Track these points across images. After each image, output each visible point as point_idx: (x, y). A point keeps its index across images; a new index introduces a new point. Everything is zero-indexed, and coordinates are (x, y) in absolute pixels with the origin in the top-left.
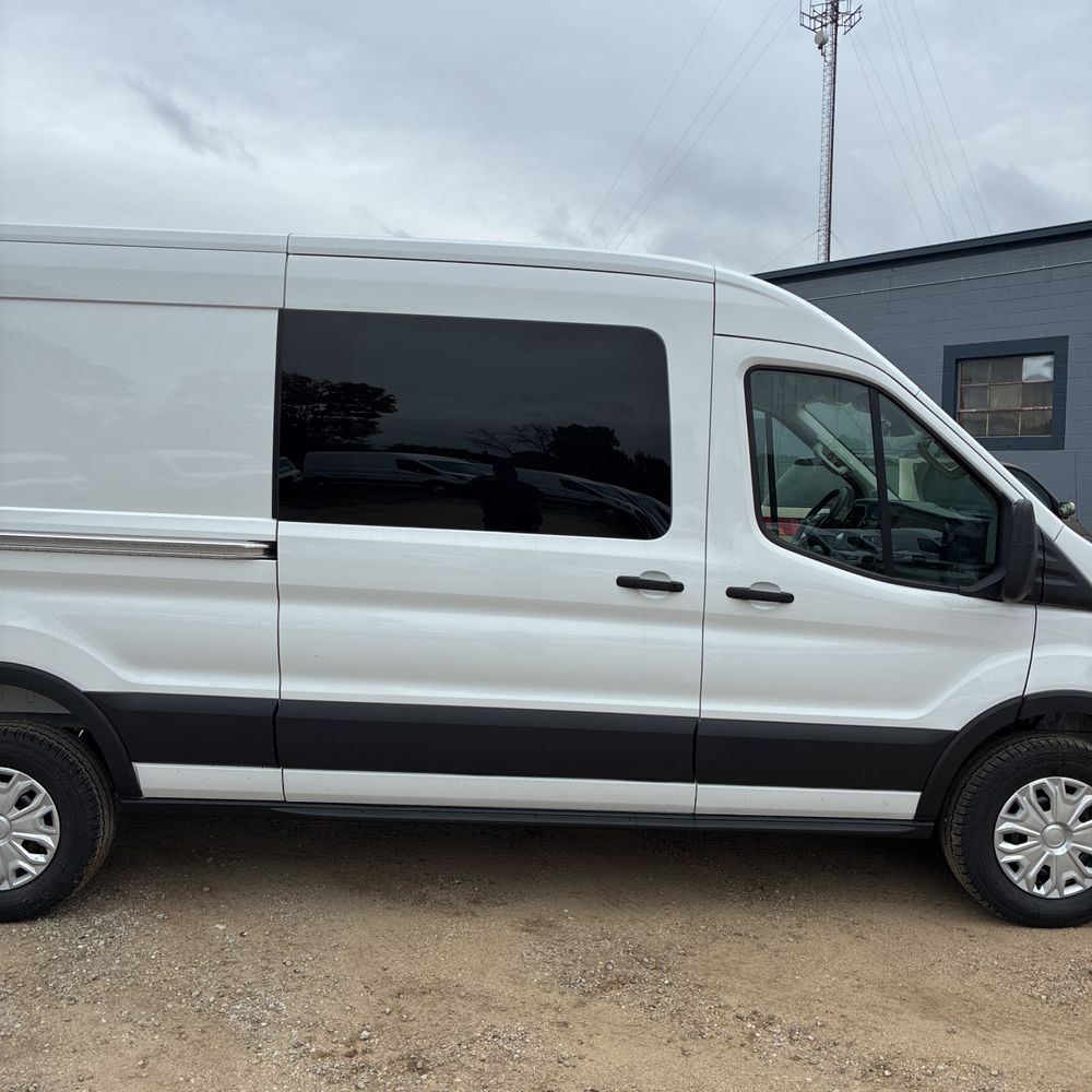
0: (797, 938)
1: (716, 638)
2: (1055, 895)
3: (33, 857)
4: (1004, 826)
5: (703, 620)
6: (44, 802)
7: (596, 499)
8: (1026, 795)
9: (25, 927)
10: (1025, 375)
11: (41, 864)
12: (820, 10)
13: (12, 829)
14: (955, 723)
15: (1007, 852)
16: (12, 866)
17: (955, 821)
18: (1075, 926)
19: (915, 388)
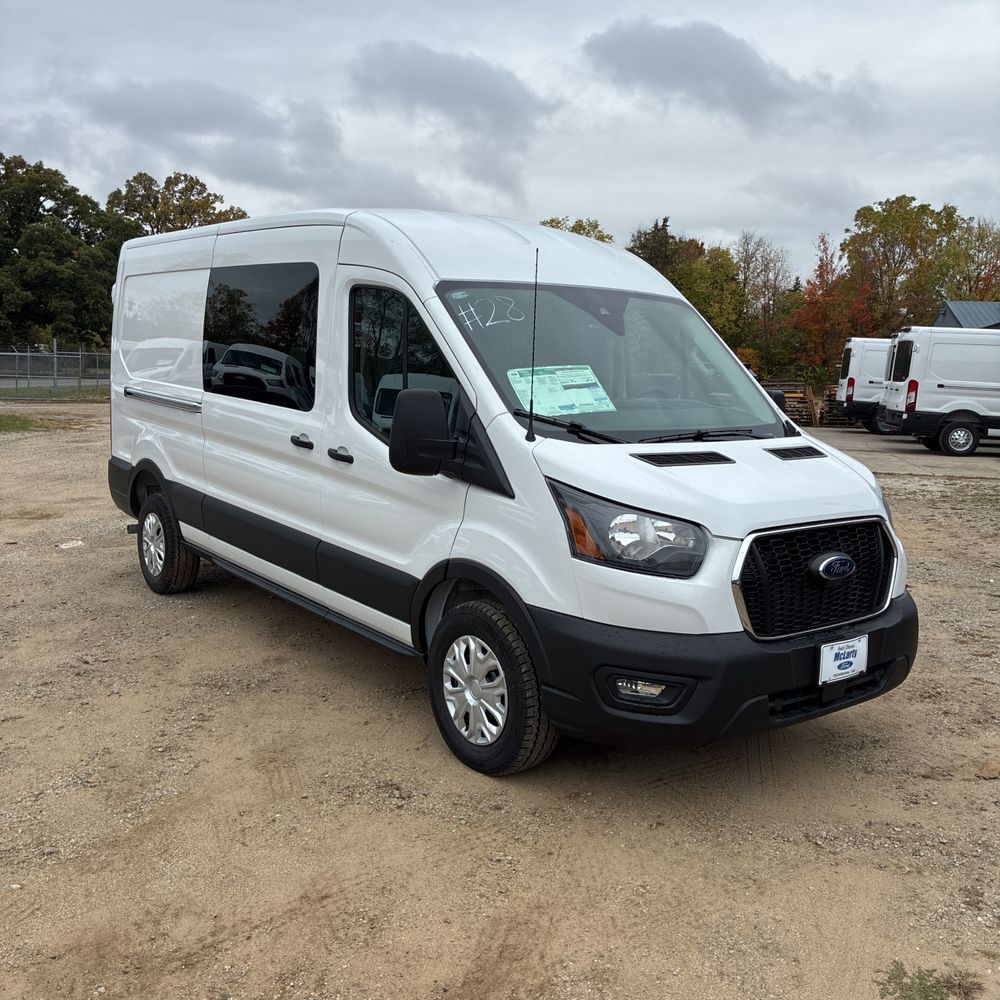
3: (159, 561)
5: (322, 471)
11: (161, 565)
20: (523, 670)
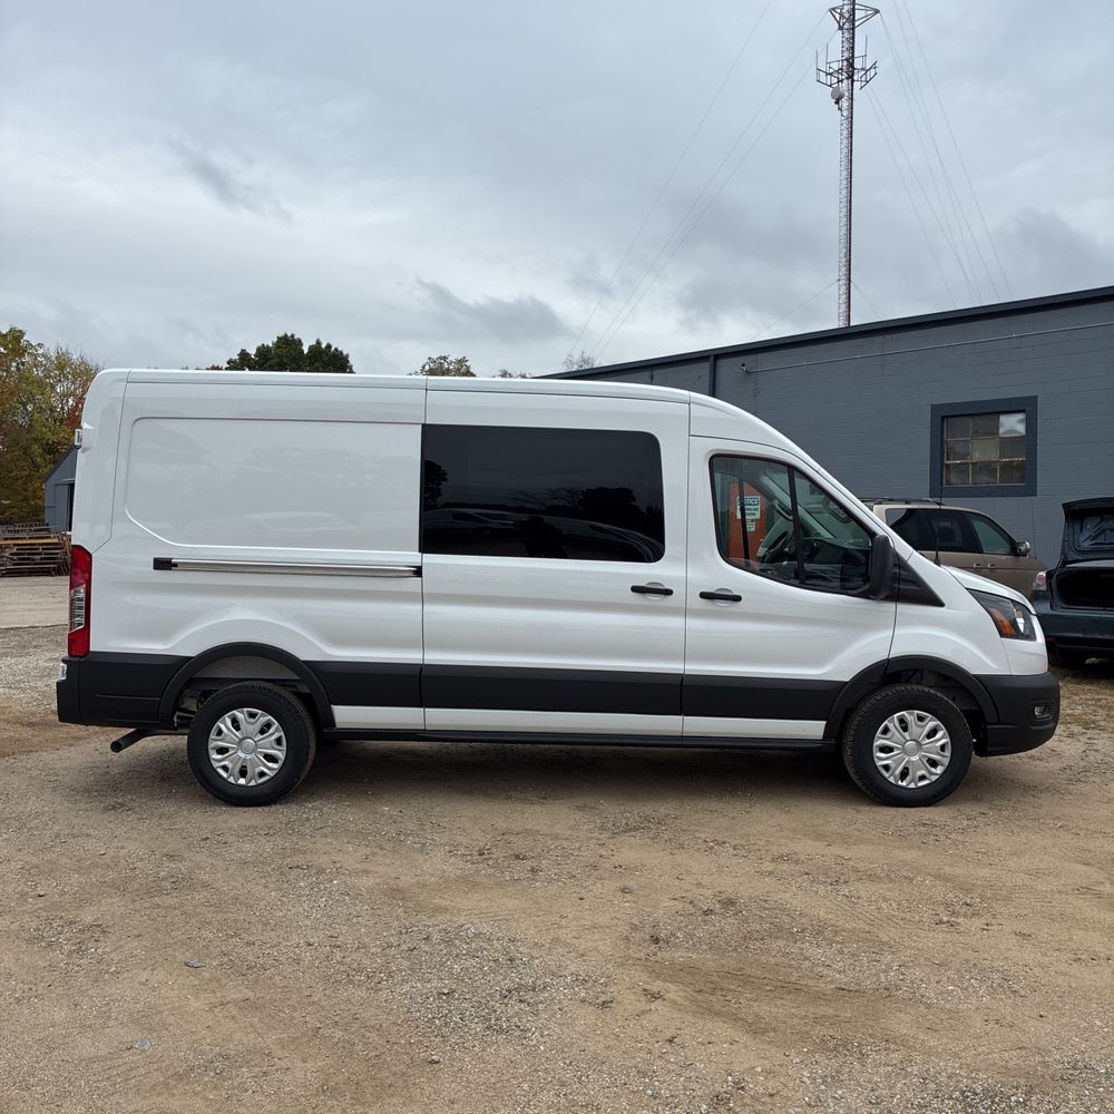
0: (747, 813)
1: (695, 624)
2: (912, 786)
3: (270, 765)
4: (878, 742)
5: (685, 612)
6: (276, 730)
7: (620, 540)
8: (892, 722)
9: (266, 809)
10: (1001, 431)
11: (274, 769)
12: (836, 66)
13: (257, 747)
14: (846, 676)
15: (881, 759)
16: (257, 770)
17: (849, 740)
18: (926, 806)
19: (817, 466)
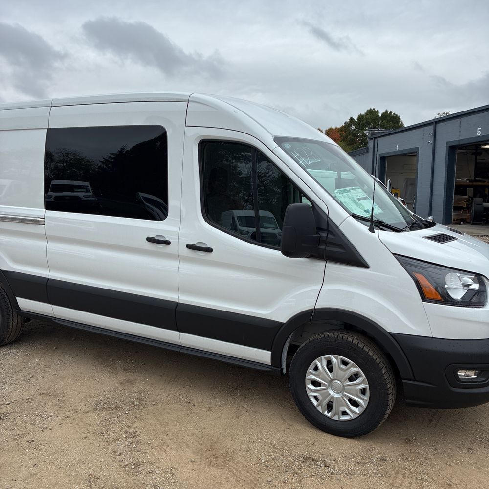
20: (383, 372)
